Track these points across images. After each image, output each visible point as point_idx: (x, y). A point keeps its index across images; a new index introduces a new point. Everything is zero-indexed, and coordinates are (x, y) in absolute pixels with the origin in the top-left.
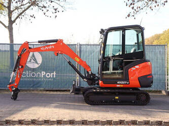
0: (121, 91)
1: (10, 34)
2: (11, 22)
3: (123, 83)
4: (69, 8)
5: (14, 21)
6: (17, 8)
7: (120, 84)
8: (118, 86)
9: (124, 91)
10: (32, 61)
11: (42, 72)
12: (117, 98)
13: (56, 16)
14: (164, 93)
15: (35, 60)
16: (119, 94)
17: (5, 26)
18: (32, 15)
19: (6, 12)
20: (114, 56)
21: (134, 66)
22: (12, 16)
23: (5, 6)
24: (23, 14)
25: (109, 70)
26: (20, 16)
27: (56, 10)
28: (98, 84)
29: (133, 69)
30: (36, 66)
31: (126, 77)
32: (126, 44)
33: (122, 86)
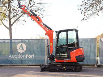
1: (10, 33)
2: (11, 25)
3: (67, 59)
4: (46, 15)
5: (12, 25)
6: (14, 16)
7: (66, 60)
8: (65, 61)
12: (64, 68)
14: (96, 66)
16: (66, 66)
17: (7, 28)
18: (24, 20)
19: (7, 19)
22: (11, 21)
23: (7, 15)
24: (18, 20)
26: (16, 21)
28: (55, 60)
32: (69, 38)
33: (67, 61)
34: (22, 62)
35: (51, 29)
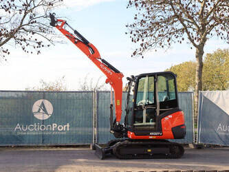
0: (153, 143)
3: (156, 134)
7: (153, 135)
8: (151, 137)
9: (157, 143)
10: (41, 111)
11: (53, 125)
12: (149, 151)
13: (39, 52)
15: (45, 110)
16: (152, 146)
18: (5, 50)
20: (146, 105)
21: (167, 115)
25: (142, 122)
27: (39, 43)
28: (127, 136)
29: (166, 118)
30: (46, 117)
31: (158, 128)
33: (155, 137)
34: (43, 140)
35: (117, 71)
